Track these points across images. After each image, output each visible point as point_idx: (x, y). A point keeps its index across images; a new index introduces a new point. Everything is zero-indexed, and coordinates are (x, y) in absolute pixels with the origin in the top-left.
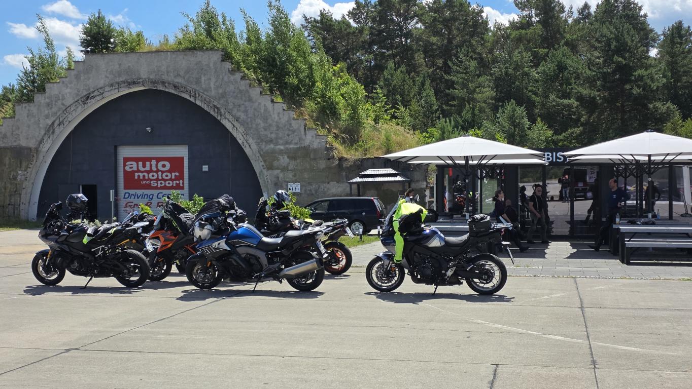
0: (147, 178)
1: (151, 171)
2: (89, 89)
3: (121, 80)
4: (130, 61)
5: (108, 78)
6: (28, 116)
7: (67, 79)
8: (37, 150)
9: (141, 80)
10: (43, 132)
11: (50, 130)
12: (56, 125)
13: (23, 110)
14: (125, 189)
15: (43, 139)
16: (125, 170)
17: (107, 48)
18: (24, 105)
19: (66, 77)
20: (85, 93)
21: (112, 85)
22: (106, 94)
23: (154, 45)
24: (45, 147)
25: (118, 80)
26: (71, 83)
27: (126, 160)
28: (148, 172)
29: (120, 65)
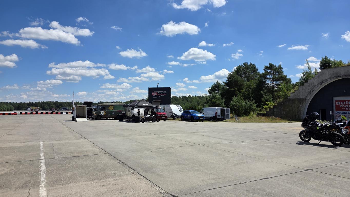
0: (344, 107)
1: (346, 104)
2: (322, 80)
3: (334, 76)
4: (337, 70)
5: (329, 76)
6: (302, 89)
7: (315, 78)
8: (305, 99)
9: (341, 76)
10: (307, 94)
11: (310, 93)
12: (311, 91)
13: (301, 88)
14: (336, 110)
15: (307, 96)
16: (336, 105)
17: (329, 67)
18: (301, 86)
19: (315, 77)
20: (321, 81)
21: (330, 78)
22: (328, 81)
23: (346, 64)
24: (308, 98)
25: (332, 76)
26: (316, 79)
27: (336, 101)
28: (345, 105)
29: (333, 71)
